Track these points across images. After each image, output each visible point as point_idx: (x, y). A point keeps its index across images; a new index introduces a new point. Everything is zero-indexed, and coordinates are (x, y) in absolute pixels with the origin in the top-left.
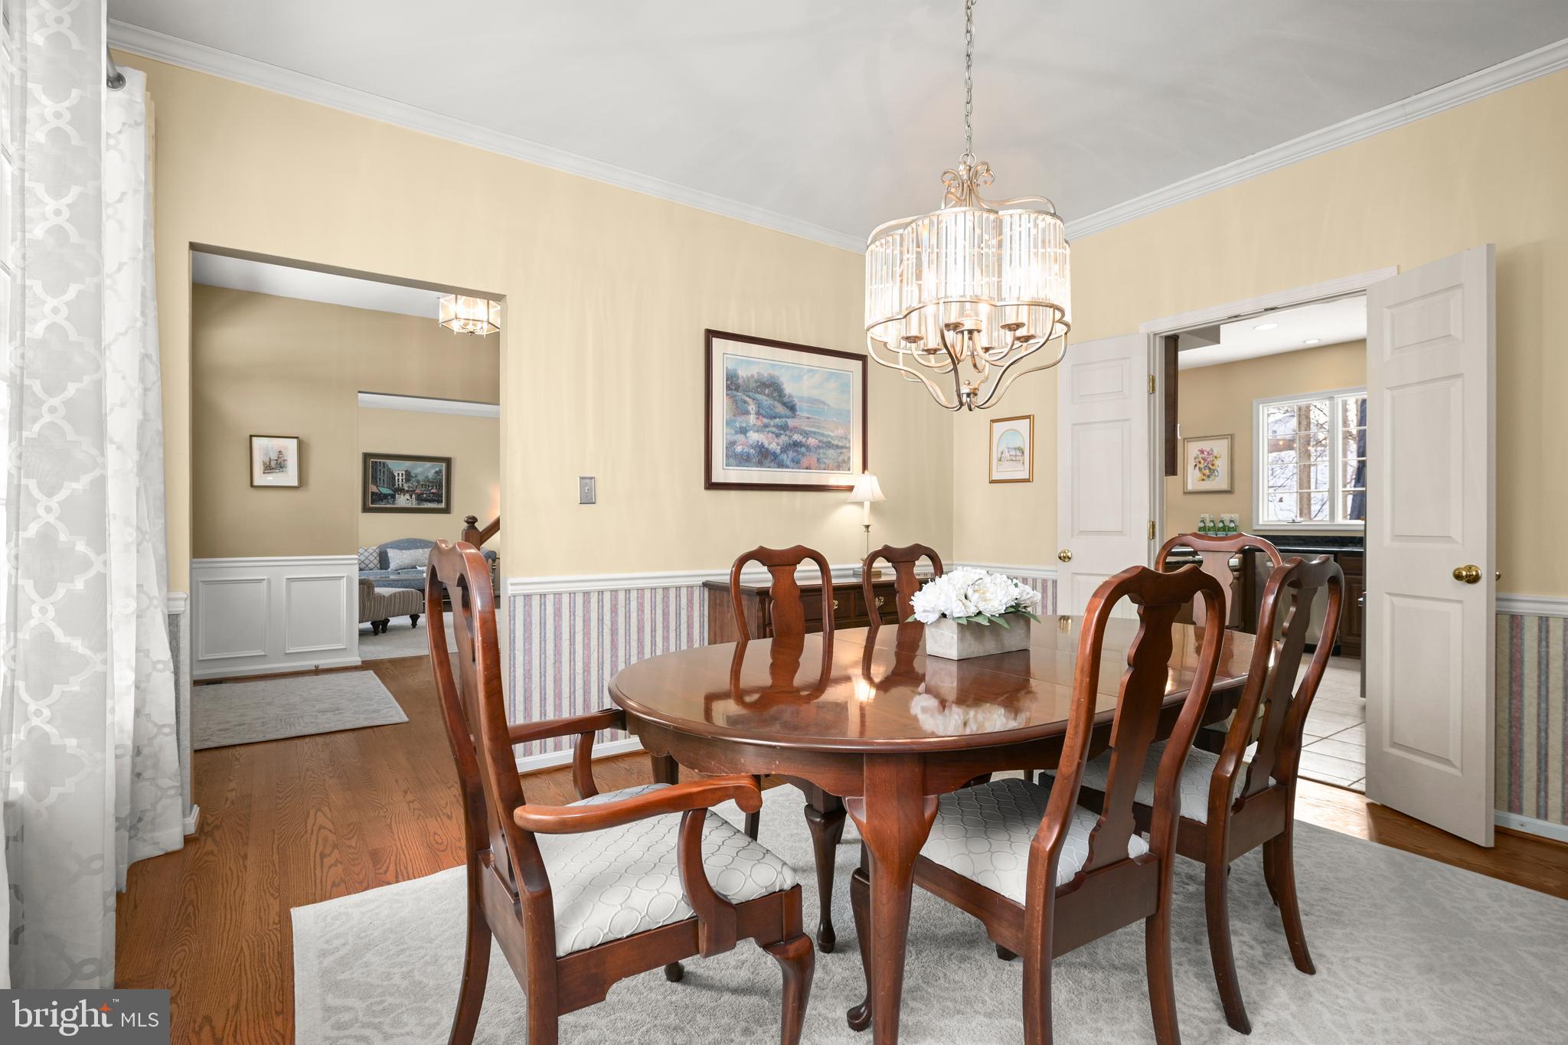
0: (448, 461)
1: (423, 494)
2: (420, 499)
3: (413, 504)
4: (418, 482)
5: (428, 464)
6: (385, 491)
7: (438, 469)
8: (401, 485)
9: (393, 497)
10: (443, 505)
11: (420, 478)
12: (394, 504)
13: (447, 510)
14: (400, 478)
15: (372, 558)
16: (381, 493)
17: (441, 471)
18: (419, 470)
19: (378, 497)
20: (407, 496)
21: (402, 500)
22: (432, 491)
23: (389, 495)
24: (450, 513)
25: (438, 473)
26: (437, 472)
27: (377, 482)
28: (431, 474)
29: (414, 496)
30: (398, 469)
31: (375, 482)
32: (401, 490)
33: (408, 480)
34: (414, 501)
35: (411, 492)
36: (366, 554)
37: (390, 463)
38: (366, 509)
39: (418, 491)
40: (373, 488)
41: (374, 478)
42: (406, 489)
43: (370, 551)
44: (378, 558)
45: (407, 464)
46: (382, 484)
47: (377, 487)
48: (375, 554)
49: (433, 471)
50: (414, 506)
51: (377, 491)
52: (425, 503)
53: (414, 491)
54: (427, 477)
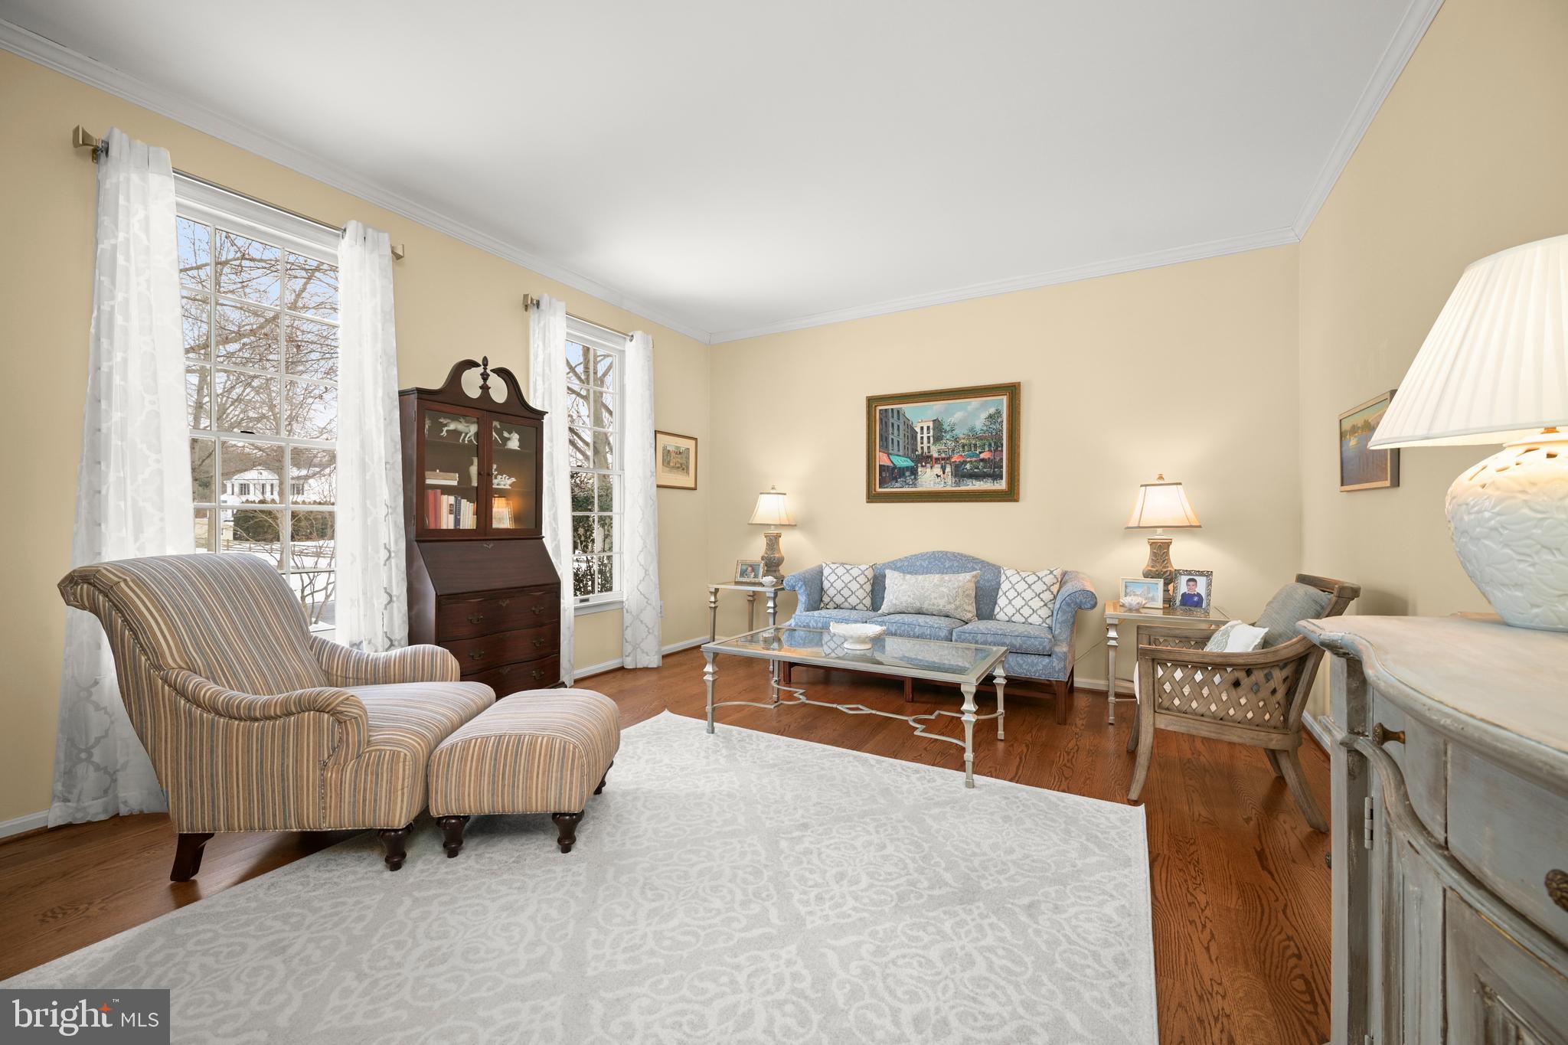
0: (1012, 391)
1: (965, 462)
2: (960, 474)
3: (948, 484)
4: (956, 440)
5: (974, 403)
6: (902, 462)
7: (992, 411)
8: (926, 450)
9: (914, 471)
10: (1002, 485)
11: (960, 432)
12: (914, 485)
13: (1011, 495)
14: (925, 436)
15: (854, 586)
16: (895, 467)
17: (999, 413)
18: (958, 416)
19: (891, 474)
20: (937, 469)
21: (929, 478)
22: (982, 456)
23: (907, 468)
24: (1016, 500)
25: (993, 418)
26: (990, 416)
27: (887, 447)
28: (980, 423)
29: (948, 469)
30: (920, 416)
31: (885, 447)
32: (926, 459)
33: (938, 439)
34: (950, 479)
35: (943, 461)
36: (847, 578)
37: (909, 409)
38: (872, 497)
39: (956, 458)
40: (882, 459)
41: (884, 439)
42: (936, 455)
43: (855, 572)
44: (868, 587)
45: (936, 408)
46: (896, 452)
47: (889, 455)
48: (862, 580)
49: (984, 415)
50: (949, 488)
51: (888, 463)
52: (969, 481)
53: (949, 458)
54: (972, 429)
